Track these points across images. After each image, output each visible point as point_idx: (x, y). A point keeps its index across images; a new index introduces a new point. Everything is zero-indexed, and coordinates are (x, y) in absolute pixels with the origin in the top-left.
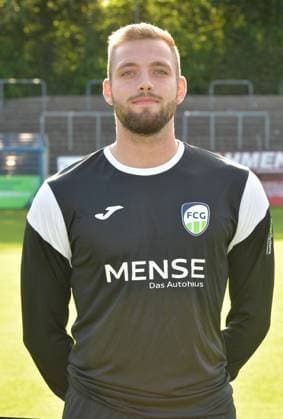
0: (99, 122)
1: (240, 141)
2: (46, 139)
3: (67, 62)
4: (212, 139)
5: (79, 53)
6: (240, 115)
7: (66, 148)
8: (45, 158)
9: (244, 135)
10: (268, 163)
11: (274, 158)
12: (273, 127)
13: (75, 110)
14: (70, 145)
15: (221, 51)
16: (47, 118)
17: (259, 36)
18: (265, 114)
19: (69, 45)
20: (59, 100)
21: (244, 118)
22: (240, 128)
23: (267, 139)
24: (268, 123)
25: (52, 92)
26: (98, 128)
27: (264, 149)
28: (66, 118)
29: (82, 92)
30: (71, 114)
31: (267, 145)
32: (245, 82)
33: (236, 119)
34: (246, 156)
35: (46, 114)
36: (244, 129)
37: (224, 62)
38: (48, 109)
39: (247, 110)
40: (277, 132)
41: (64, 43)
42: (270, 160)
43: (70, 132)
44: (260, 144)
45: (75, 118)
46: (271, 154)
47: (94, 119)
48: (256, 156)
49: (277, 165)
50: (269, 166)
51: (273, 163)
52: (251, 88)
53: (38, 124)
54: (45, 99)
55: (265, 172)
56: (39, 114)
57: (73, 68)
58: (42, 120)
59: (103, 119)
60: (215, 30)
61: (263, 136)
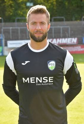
0: (19, 30)
1: (61, 35)
2: (4, 35)
3: (9, 13)
4: (53, 34)
5: (13, 10)
6: (61, 27)
7: (10, 38)
8: (3, 41)
9: (63, 33)
10: (70, 41)
11: (72, 40)
12: (71, 30)
13: (12, 27)
14: (11, 37)
15: (55, 8)
16: (4, 29)
17: (67, 4)
18: (69, 27)
19: (10, 7)
20: (7, 24)
21: (63, 28)
22: (61, 31)
23: (70, 34)
24: (69, 29)
25: (5, 21)
26: (19, 32)
27: (68, 37)
28: (9, 29)
29: (14, 21)
30: (11, 28)
31: (70, 36)
32: (63, 17)
33: (60, 28)
34: (63, 39)
35: (3, 28)
36: (63, 31)
37: (56, 11)
38: (4, 27)
39: (63, 26)
40: (72, 32)
41: (8, 7)
42: (70, 40)
43: (11, 34)
44: (67, 36)
45: (12, 29)
46: (71, 39)
47: (18, 29)
48: (66, 39)
49: (73, 42)
50: (70, 42)
51: (71, 41)
52: (64, 19)
53: (1, 31)
54: (3, 24)
55: (69, 44)
56: (1, 28)
57: (11, 14)
58: (2, 30)
59: (20, 29)
60: (53, 2)
61: (68, 33)
